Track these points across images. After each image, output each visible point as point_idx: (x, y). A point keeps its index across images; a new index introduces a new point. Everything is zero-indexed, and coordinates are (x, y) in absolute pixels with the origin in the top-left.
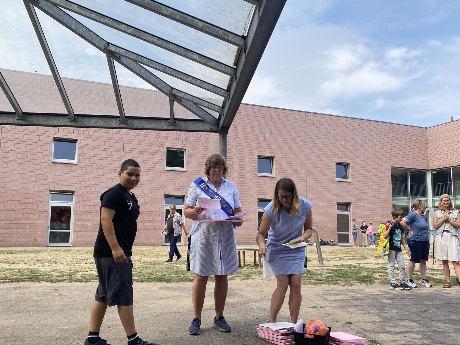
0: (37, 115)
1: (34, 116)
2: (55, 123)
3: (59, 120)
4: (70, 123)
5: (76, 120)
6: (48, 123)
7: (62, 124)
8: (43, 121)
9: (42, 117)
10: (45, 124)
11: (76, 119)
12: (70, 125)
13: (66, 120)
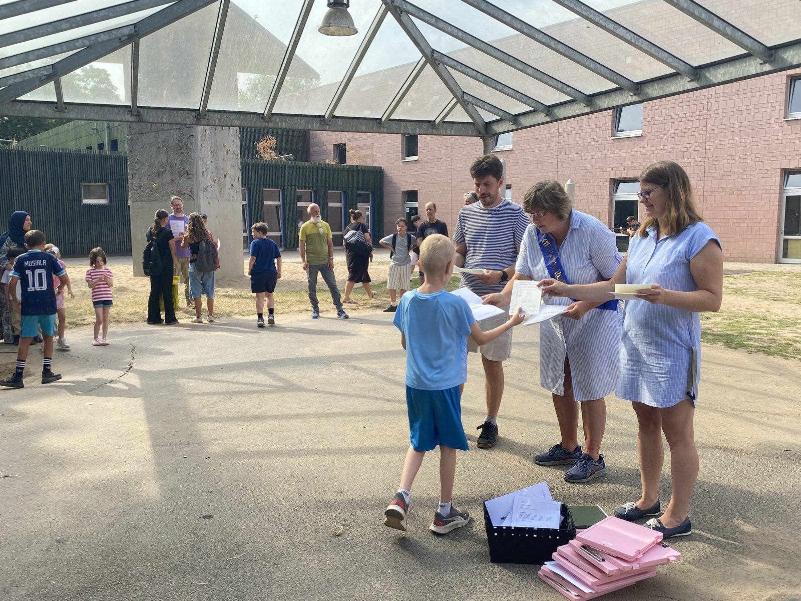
0: (651, 83)
1: (648, 85)
2: (673, 88)
3: (677, 84)
4: (692, 83)
5: (698, 76)
6: (664, 91)
7: (681, 90)
8: (659, 90)
9: (658, 85)
10: (661, 95)
11: (697, 74)
12: (690, 88)
13: (686, 80)
